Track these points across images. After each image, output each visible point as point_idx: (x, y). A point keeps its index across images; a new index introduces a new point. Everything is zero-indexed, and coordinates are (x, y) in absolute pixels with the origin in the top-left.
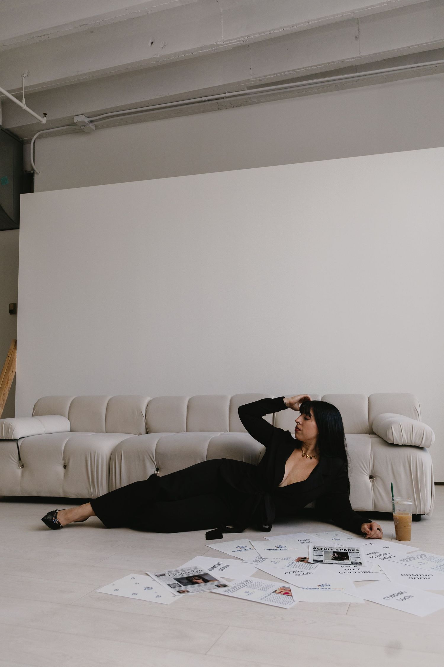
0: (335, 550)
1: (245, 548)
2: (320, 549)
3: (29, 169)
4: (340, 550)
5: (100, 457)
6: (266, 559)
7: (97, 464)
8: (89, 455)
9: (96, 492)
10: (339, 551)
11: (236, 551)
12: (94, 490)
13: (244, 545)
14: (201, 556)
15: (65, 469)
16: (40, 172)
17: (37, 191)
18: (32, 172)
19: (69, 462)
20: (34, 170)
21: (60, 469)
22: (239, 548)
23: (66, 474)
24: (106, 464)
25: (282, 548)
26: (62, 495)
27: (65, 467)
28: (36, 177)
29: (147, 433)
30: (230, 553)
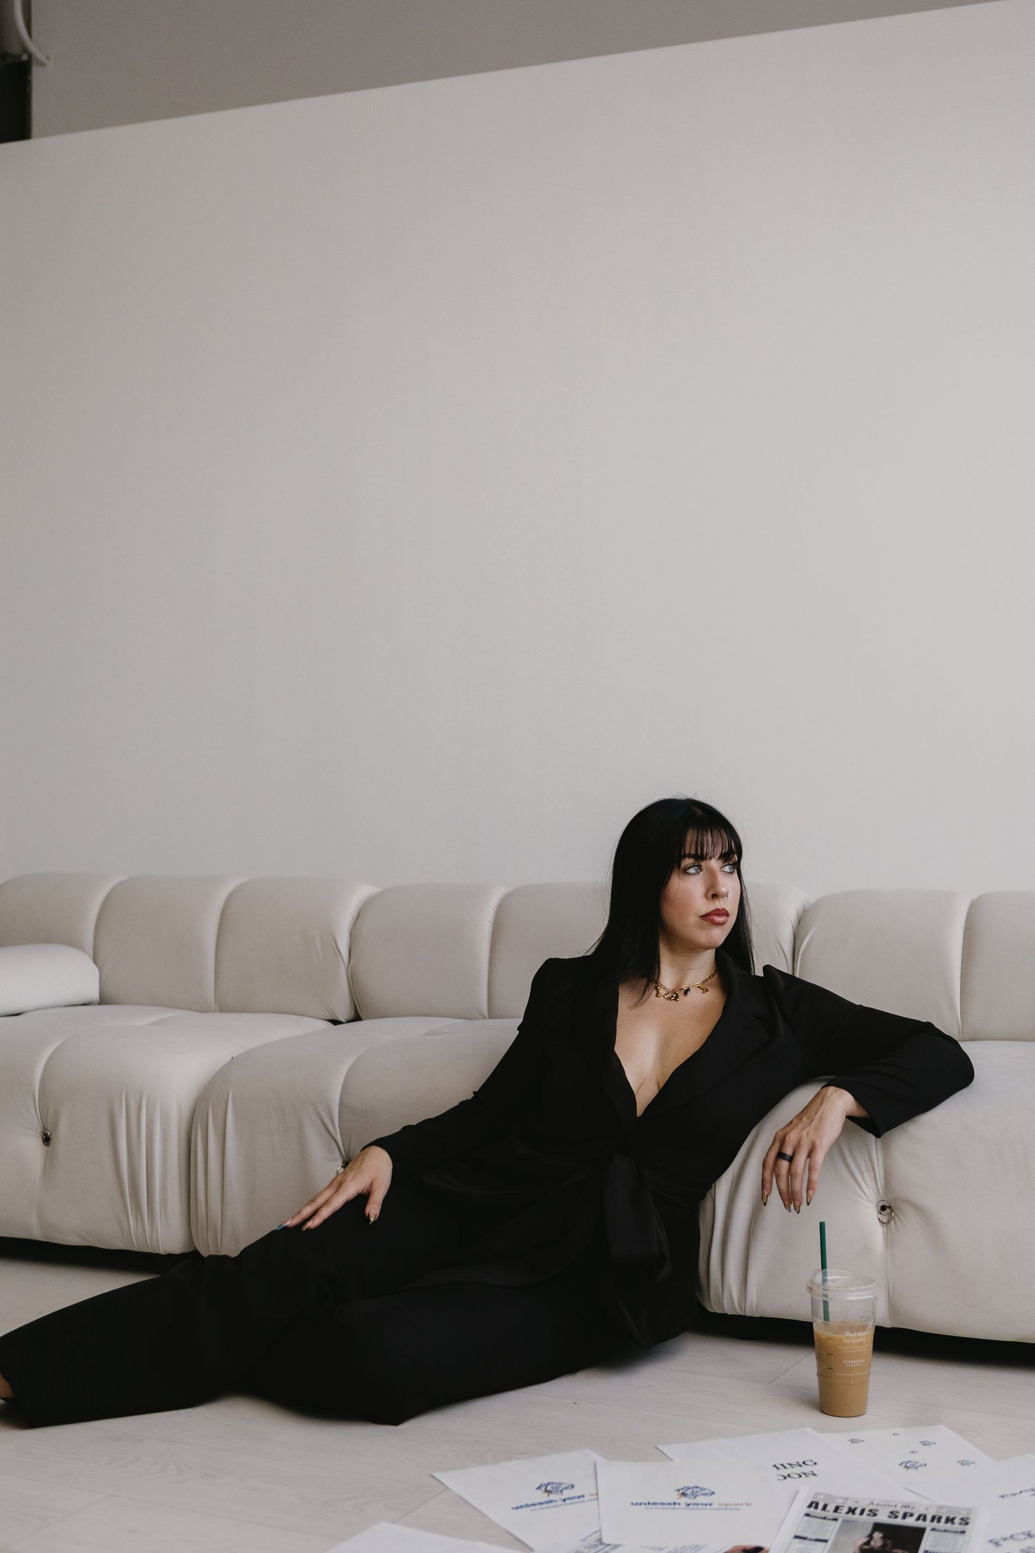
0: (883, 1518)
1: (567, 1494)
2: (831, 1508)
3: (14, 49)
4: (905, 1516)
5: (158, 1112)
6: (616, 1547)
7: (147, 1134)
8: (121, 1103)
9: (144, 1230)
10: (899, 1521)
11: (527, 1506)
12: (139, 1224)
13: (567, 1481)
14: (393, 1522)
15: (46, 1148)
16: (48, 58)
17: (41, 136)
18: (25, 58)
19: (56, 1125)
20: (30, 56)
21: (33, 1145)
22: (546, 1491)
23: (49, 1163)
24: (179, 1140)
25: (699, 1500)
26: (37, 1234)
27: (47, 1140)
28: (37, 74)
29: (357, 1018)
30: (501, 1515)
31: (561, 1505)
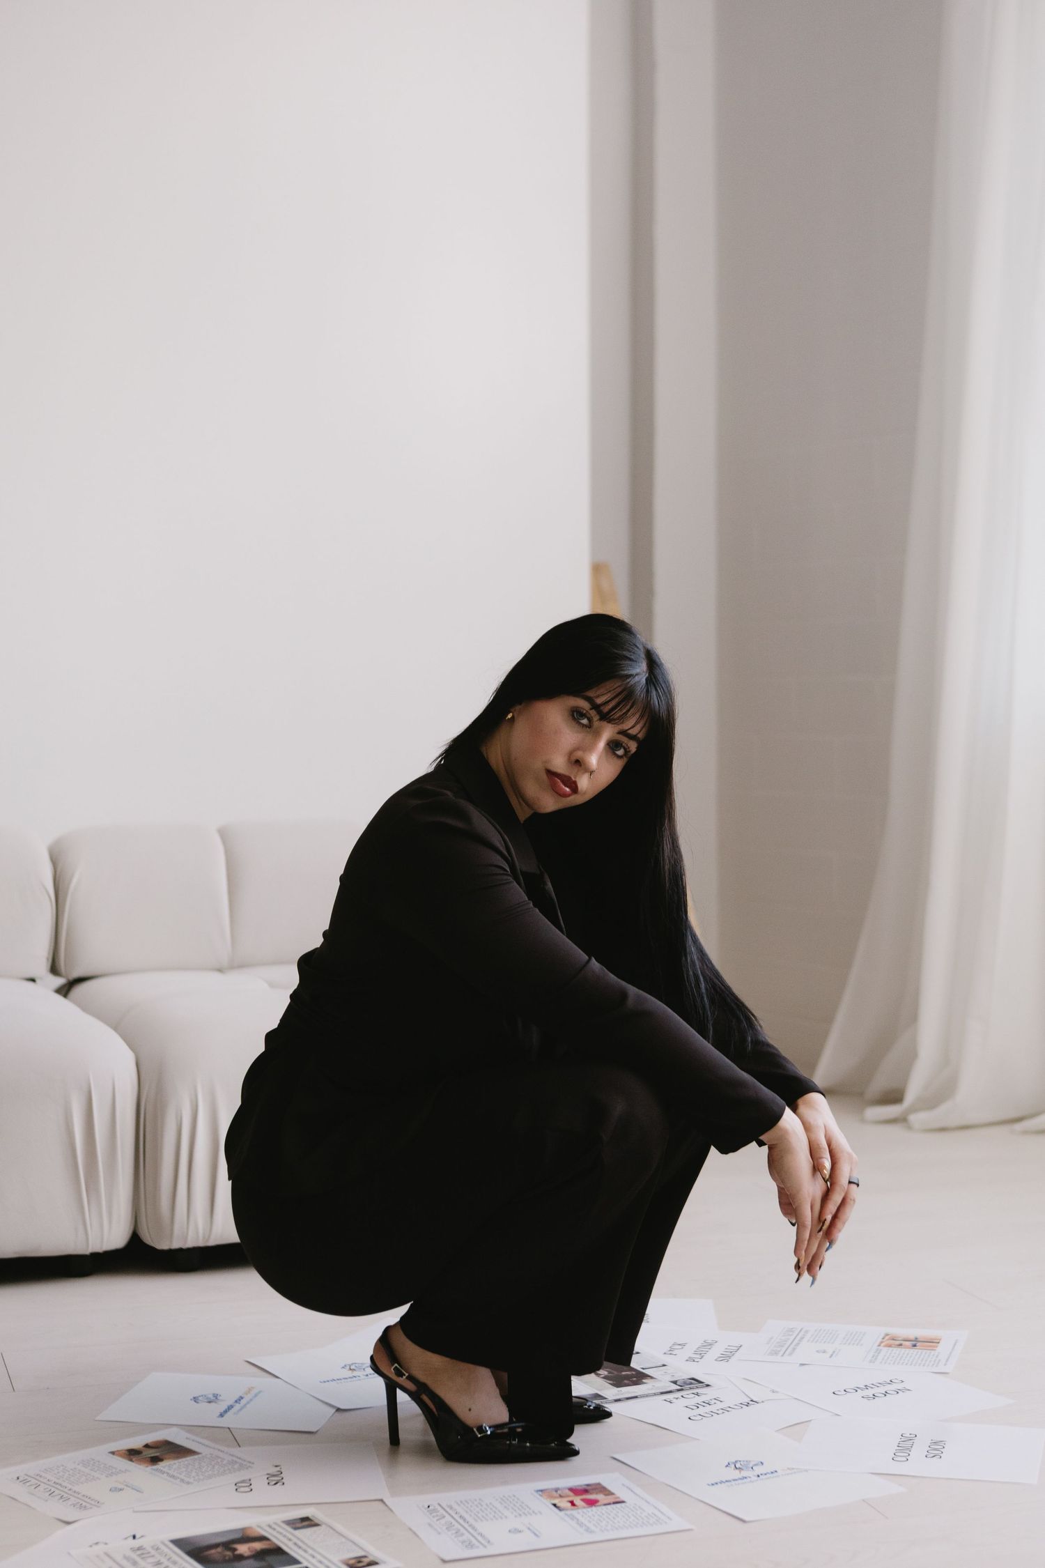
31: (364, 1379)
